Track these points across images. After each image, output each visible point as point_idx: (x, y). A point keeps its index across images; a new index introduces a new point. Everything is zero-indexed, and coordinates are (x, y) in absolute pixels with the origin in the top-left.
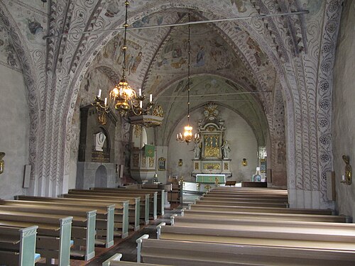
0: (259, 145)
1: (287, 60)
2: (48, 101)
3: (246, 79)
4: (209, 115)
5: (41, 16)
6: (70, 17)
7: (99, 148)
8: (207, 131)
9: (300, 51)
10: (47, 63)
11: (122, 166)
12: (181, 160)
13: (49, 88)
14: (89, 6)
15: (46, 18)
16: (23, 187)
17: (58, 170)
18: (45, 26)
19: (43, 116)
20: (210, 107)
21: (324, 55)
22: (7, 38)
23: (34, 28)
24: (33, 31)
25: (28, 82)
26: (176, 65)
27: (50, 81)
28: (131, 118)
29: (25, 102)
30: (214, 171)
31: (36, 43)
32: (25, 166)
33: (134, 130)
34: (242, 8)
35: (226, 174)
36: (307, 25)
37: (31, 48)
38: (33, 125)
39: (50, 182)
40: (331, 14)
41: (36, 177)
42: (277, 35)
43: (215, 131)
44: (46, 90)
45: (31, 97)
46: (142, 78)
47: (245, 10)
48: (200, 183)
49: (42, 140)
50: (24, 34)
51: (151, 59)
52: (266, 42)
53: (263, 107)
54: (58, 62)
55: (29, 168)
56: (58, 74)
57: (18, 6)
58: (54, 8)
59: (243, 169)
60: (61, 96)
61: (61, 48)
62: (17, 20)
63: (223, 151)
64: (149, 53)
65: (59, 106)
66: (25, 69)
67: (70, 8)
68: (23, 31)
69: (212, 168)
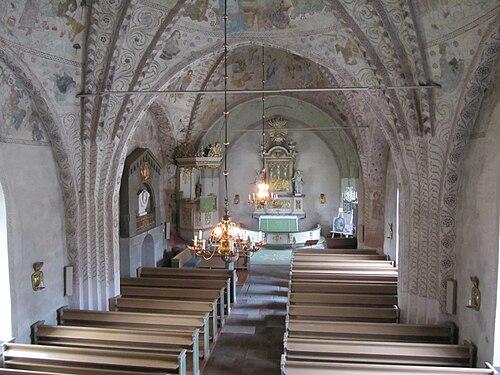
0: (341, 176)
1: (407, 137)
2: (87, 180)
3: (334, 106)
4: (275, 135)
5: (73, 67)
6: (114, 67)
7: (142, 212)
8: (273, 156)
9: (426, 132)
10: (82, 130)
11: (168, 224)
12: (237, 196)
13: (88, 161)
14: (138, 48)
15: (80, 69)
16: (65, 294)
17: (107, 267)
18: (78, 80)
19: (82, 199)
20: (278, 124)
21: (456, 143)
22: (29, 104)
23: (63, 85)
24: (63, 89)
25: (60, 158)
26: (238, 83)
27: (88, 152)
28: (179, 160)
29: (56, 183)
30: (282, 211)
31: (67, 104)
32: (65, 268)
33: (181, 175)
34: (351, 60)
35: (298, 215)
36: (437, 101)
37: (60, 112)
38: (69, 214)
39: (98, 284)
40: (469, 99)
41: (81, 280)
42: (397, 104)
43: (284, 156)
44: (83, 165)
45: (64, 176)
46: (192, 104)
47: (355, 63)
48: (266, 233)
49: (84, 230)
50: (52, 95)
51: (205, 78)
52: (380, 107)
53: (355, 145)
54: (99, 128)
55: (70, 271)
56: (98, 143)
57: (42, 60)
58: (92, 57)
59: (321, 207)
60: (104, 170)
61: (102, 109)
62: (42, 79)
63: (294, 184)
64: (203, 70)
65: (102, 184)
66: (54, 140)
67: (115, 55)
68: (50, 91)
69: (280, 207)
